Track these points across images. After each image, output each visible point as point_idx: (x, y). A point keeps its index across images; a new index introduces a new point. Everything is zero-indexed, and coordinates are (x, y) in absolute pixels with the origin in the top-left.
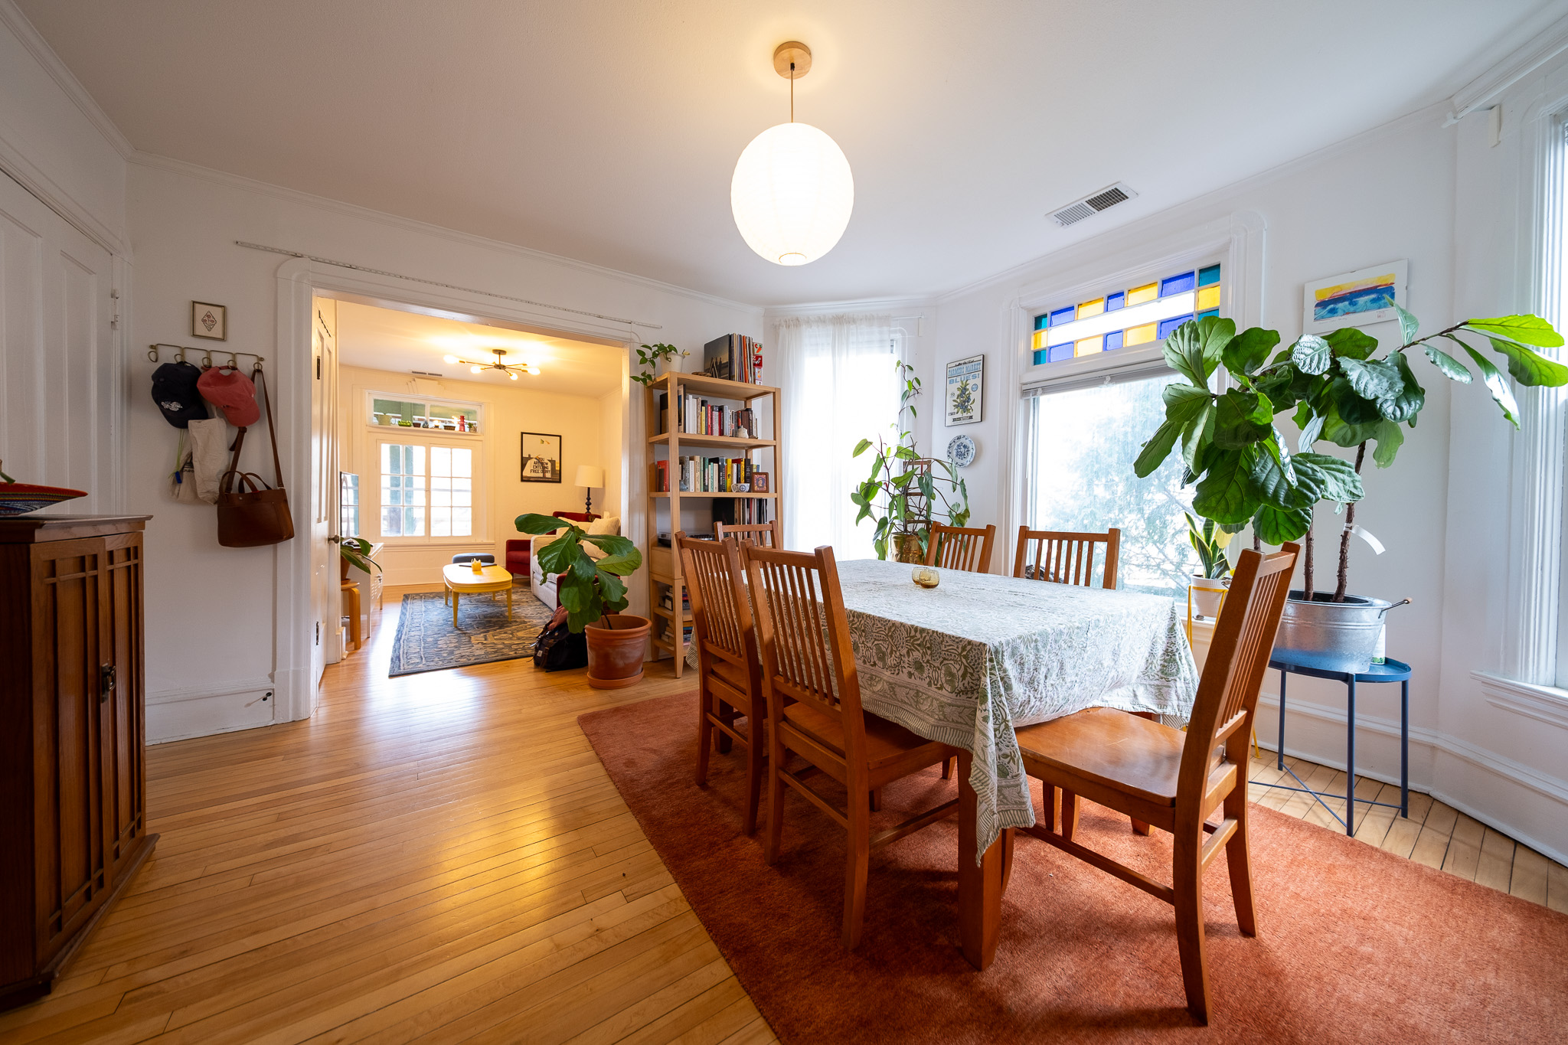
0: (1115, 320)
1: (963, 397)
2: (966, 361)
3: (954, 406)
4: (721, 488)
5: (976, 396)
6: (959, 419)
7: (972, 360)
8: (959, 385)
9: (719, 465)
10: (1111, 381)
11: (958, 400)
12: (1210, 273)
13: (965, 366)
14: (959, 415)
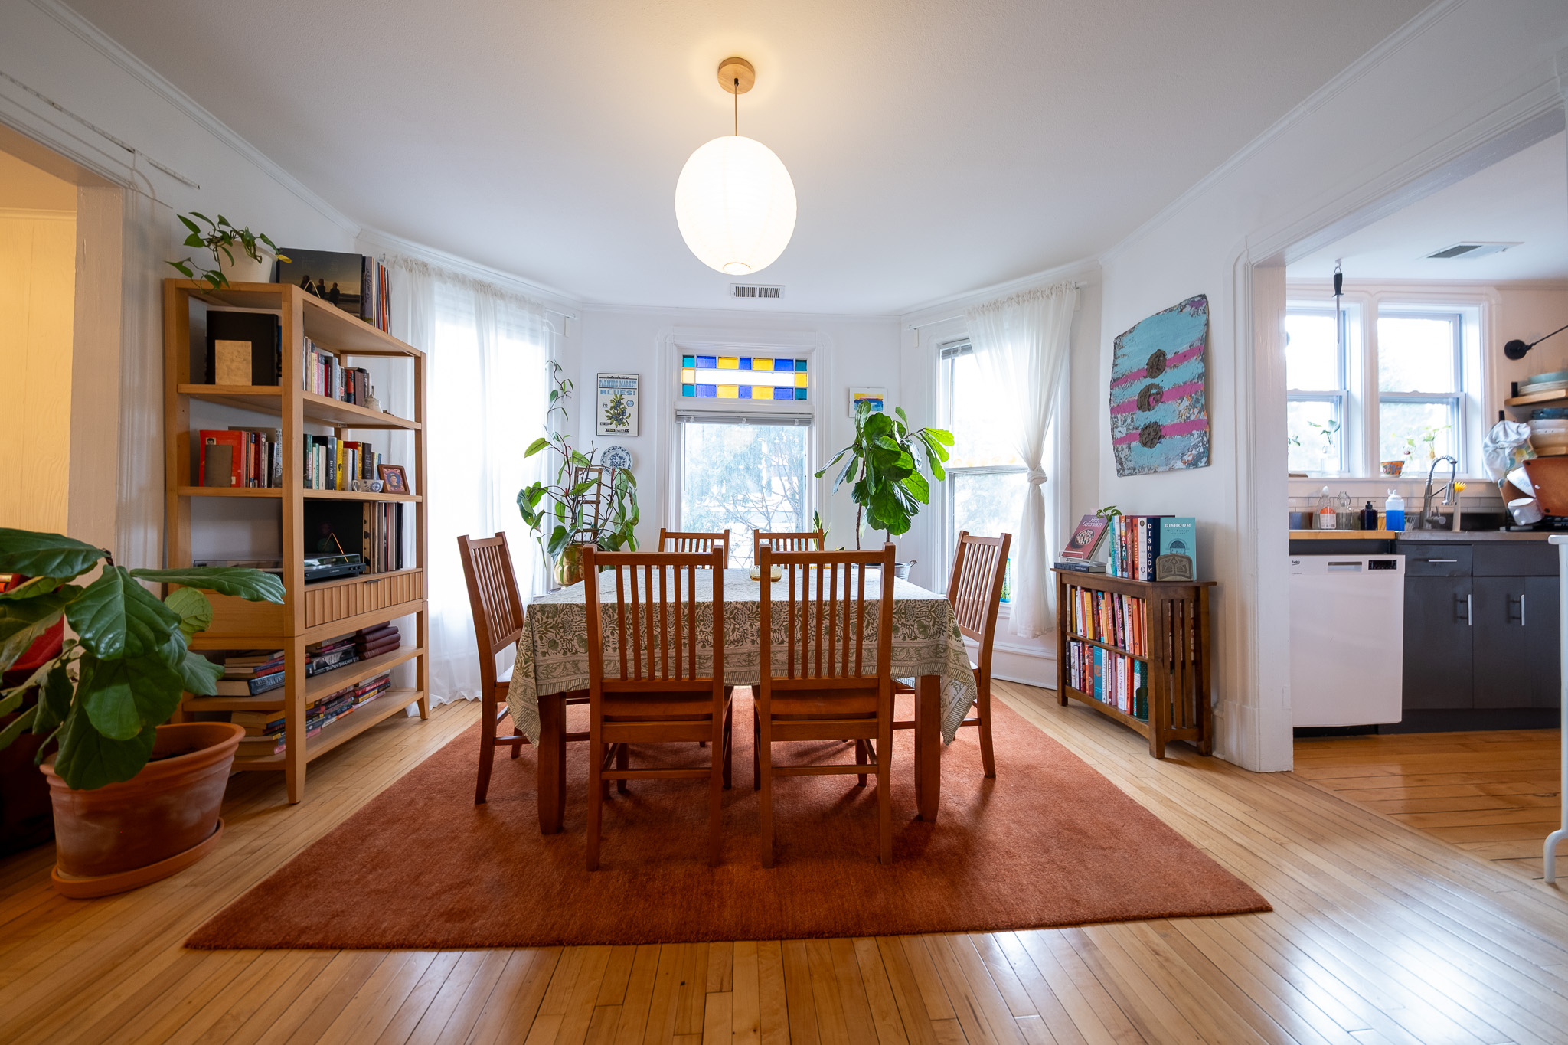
0: (746, 377)
1: (617, 410)
2: (620, 376)
3: (607, 416)
4: (330, 485)
5: (631, 411)
6: (613, 430)
7: (626, 376)
8: (613, 397)
9: (327, 449)
10: (747, 422)
11: (612, 412)
12: (801, 365)
13: (619, 380)
14: (613, 426)
